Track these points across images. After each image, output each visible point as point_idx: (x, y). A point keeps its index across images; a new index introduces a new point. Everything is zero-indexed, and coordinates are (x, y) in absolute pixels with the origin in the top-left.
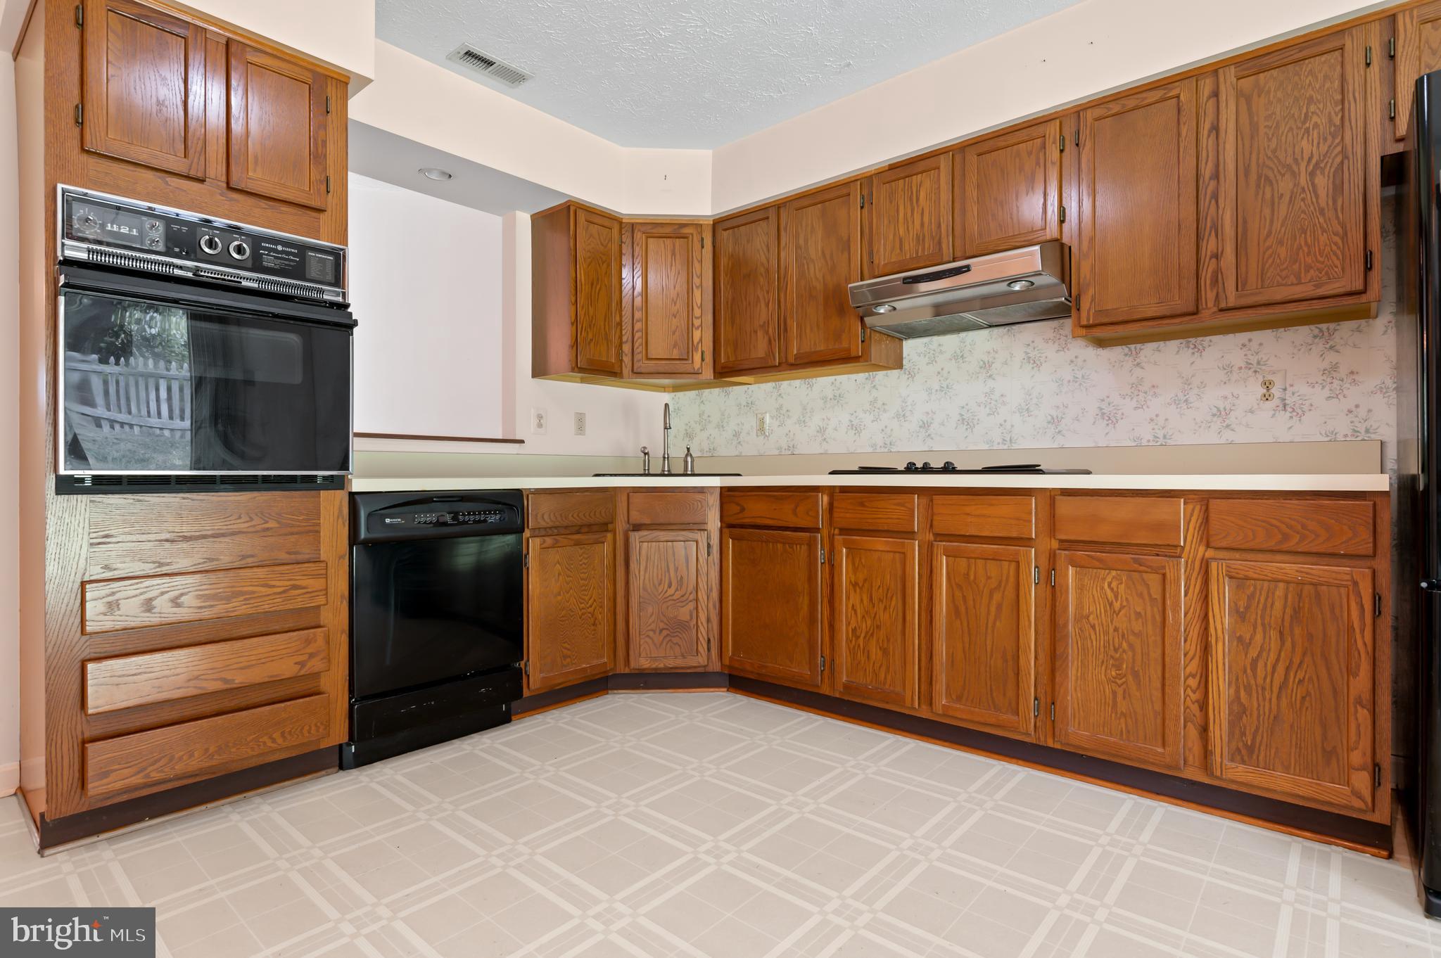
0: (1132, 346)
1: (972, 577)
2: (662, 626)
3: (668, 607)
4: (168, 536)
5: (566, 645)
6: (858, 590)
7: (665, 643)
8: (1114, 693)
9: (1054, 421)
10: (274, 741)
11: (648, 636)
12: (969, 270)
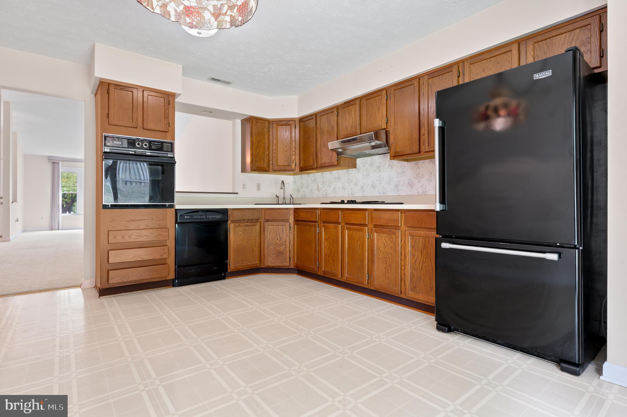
0: (417, 161)
1: (353, 236)
2: (275, 252)
3: (277, 247)
4: (128, 220)
5: (243, 257)
6: (327, 241)
7: (276, 258)
8: (385, 272)
9: (397, 186)
10: (154, 275)
11: (270, 256)
12: (357, 139)
